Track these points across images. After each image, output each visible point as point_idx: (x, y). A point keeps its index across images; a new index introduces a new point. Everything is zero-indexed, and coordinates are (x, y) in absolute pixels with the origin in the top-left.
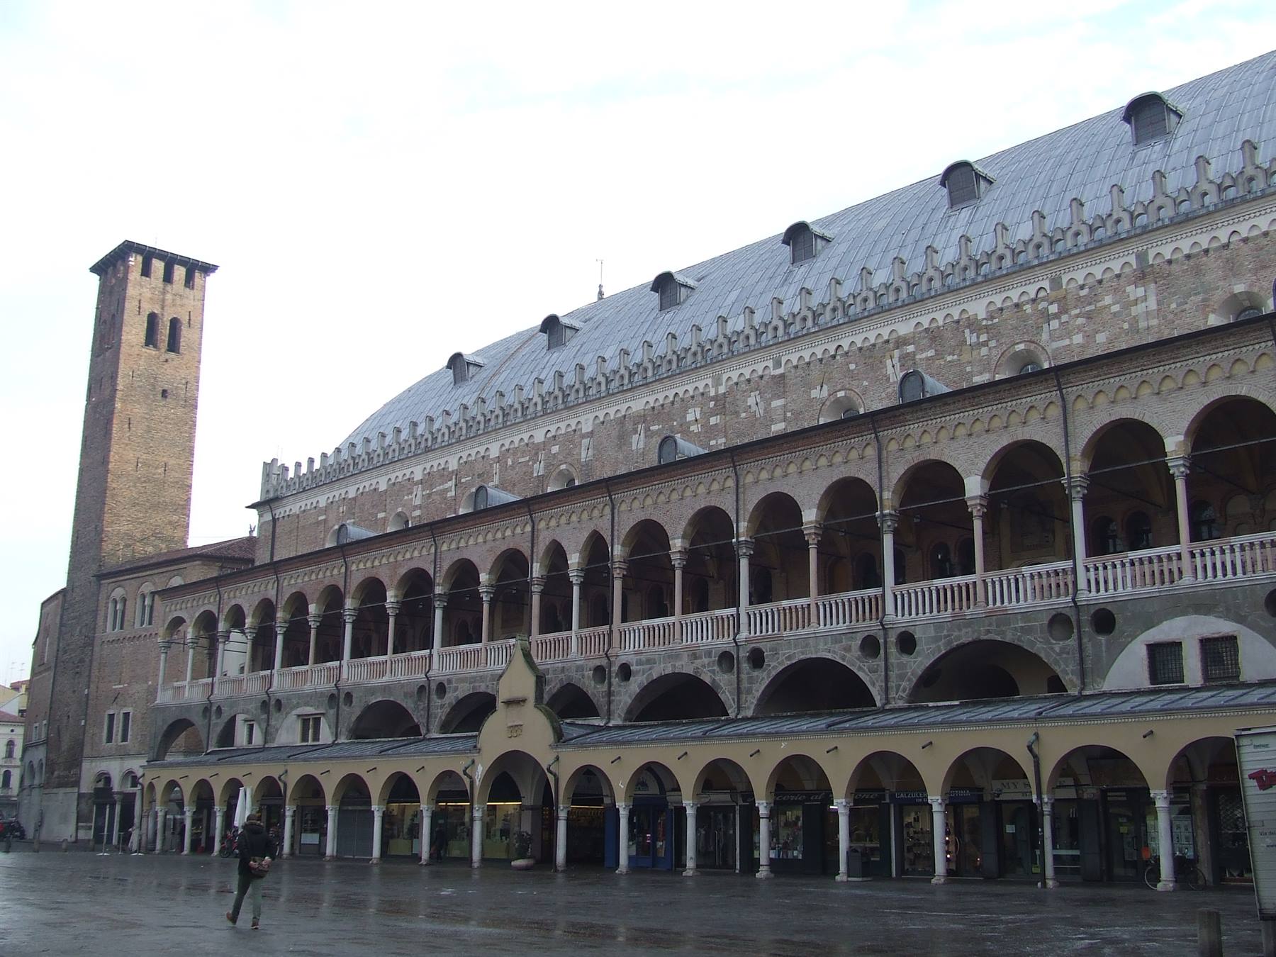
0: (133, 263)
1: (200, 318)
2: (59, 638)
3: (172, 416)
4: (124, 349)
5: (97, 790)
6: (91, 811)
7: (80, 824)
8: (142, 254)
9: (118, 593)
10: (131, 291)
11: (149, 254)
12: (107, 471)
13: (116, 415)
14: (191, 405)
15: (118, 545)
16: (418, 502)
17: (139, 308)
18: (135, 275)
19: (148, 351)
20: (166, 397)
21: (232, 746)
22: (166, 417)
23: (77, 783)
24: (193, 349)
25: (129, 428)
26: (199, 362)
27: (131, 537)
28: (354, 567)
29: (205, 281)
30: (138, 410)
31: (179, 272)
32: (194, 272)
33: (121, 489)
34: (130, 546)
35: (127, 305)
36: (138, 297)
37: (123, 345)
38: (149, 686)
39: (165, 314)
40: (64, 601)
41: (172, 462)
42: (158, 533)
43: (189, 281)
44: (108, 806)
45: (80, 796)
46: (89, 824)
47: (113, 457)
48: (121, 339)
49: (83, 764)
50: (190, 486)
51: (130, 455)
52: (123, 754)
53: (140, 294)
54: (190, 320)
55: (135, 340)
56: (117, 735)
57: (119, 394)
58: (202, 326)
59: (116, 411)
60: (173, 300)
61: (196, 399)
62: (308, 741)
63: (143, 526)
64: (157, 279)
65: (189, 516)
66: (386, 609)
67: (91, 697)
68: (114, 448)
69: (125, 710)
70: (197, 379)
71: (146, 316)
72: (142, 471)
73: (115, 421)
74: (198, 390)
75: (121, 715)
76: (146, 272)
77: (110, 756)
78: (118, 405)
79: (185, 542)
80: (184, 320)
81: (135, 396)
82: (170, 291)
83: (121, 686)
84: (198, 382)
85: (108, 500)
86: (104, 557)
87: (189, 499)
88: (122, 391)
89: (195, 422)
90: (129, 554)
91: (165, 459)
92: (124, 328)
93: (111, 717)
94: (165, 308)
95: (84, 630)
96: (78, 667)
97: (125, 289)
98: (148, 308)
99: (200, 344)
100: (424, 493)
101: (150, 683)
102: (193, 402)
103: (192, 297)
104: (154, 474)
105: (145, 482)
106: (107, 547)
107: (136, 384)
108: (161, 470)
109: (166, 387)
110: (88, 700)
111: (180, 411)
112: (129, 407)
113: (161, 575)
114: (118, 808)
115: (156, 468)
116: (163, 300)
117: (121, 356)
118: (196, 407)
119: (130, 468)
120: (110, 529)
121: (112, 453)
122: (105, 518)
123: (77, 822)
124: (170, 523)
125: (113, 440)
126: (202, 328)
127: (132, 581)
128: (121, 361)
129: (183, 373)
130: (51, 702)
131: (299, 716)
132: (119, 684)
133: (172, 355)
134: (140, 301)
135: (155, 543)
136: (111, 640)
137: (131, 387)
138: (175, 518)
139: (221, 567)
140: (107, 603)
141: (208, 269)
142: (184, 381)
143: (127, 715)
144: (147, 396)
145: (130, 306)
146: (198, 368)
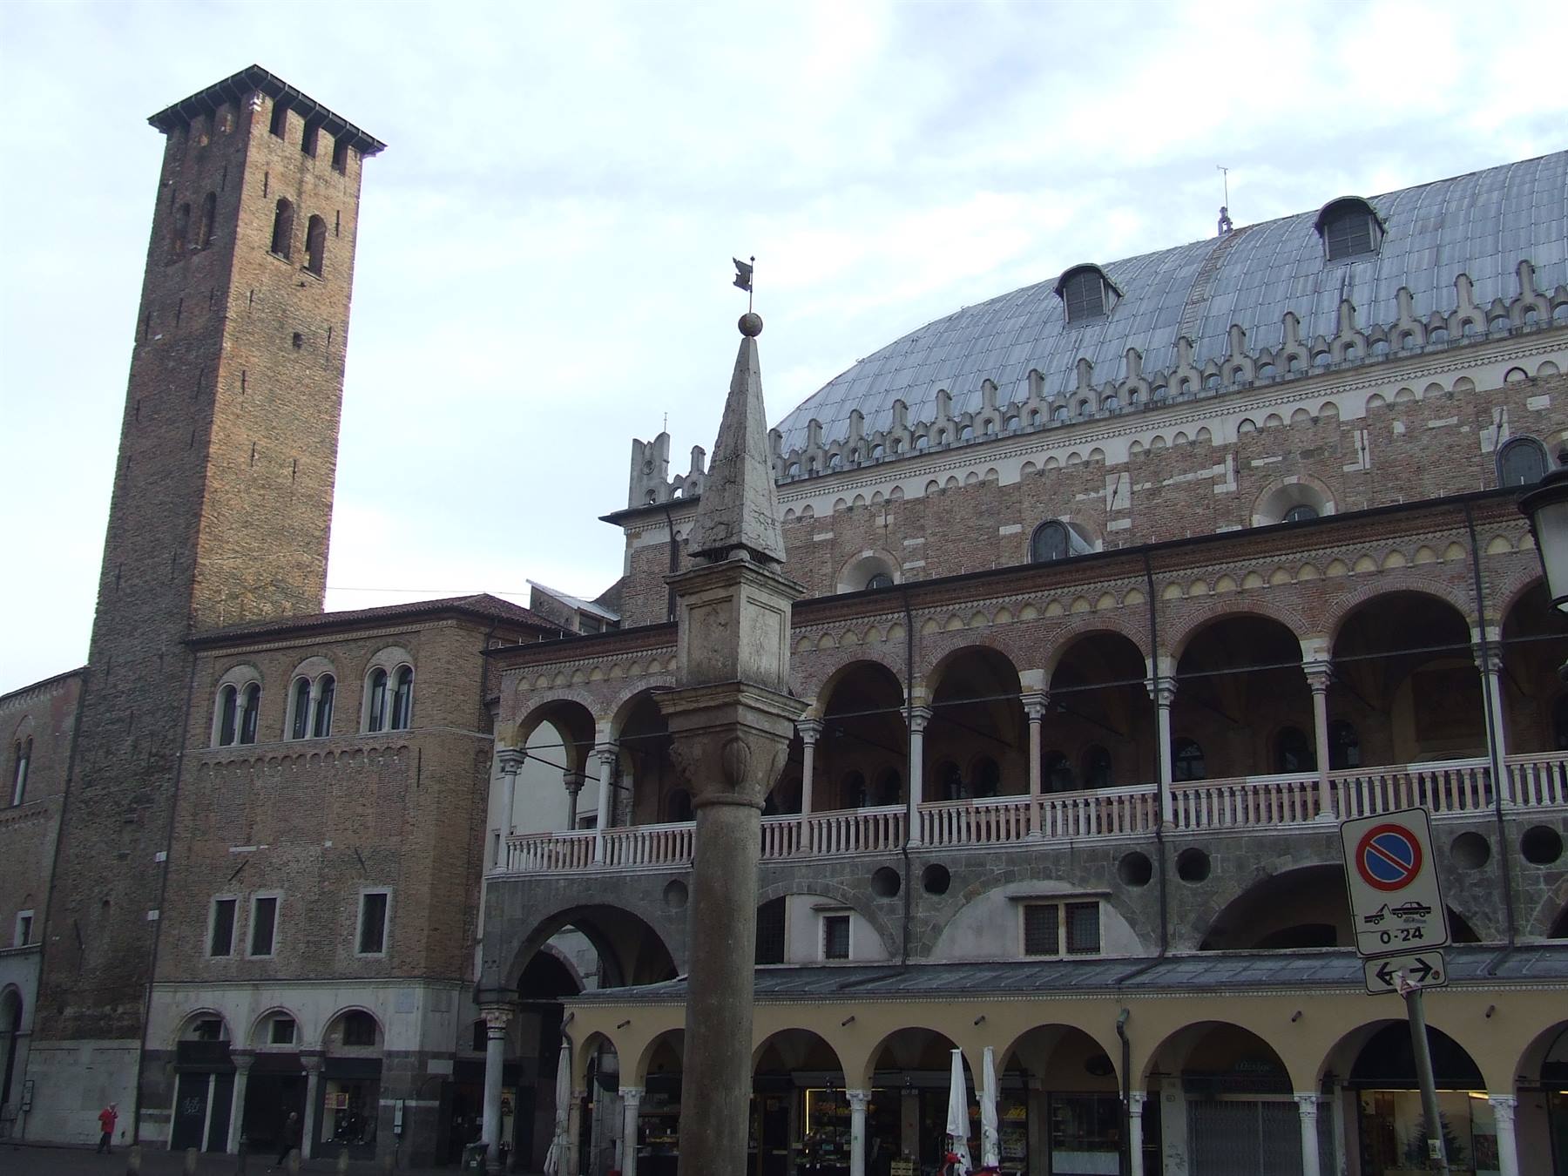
0: (259, 109)
1: (352, 225)
2: (72, 758)
3: (307, 381)
4: (240, 250)
5: (183, 1046)
6: (171, 1086)
7: (143, 1111)
8: (273, 96)
9: (240, 675)
10: (255, 155)
11: (286, 99)
12: (206, 457)
13: (223, 362)
14: (335, 368)
15: (219, 592)
16: (1123, 502)
17: (266, 185)
18: (260, 129)
19: (276, 262)
20: (299, 346)
21: (782, 961)
22: (299, 381)
23: (138, 1030)
24: (340, 273)
25: (243, 388)
26: (349, 297)
27: (240, 581)
28: (1172, 593)
29: (361, 166)
30: (258, 360)
31: (325, 141)
32: (346, 149)
33: (227, 492)
34: (237, 597)
35: (247, 176)
36: (265, 167)
37: (239, 242)
38: (326, 851)
39: (303, 205)
40: (85, 692)
41: (304, 459)
42: (281, 581)
43: (338, 162)
44: (212, 1078)
45: (147, 1057)
46: (165, 1112)
47: (216, 435)
48: (235, 232)
49: (155, 995)
50: (330, 507)
51: (242, 436)
52: (259, 979)
53: (268, 164)
54: (338, 224)
55: (257, 239)
56: (242, 940)
57: (229, 326)
58: (355, 238)
59: (224, 354)
60: (316, 186)
61: (342, 359)
62: (1056, 952)
63: (258, 564)
64: (293, 144)
65: (326, 559)
66: (1304, 676)
67: (172, 867)
68: (219, 419)
69: (264, 894)
70: (345, 324)
71: (276, 202)
72: (260, 467)
73: (222, 372)
74: (345, 345)
75: (253, 905)
76: (277, 127)
77: (225, 981)
78: (227, 345)
79: (321, 603)
80: (330, 222)
81: (252, 334)
82: (310, 167)
83: (253, 849)
84: (346, 331)
85: (206, 510)
86: (196, 610)
87: (329, 528)
88: (234, 321)
89: (340, 398)
90: (235, 611)
91: (294, 453)
92: (242, 215)
93: (226, 909)
94: (304, 196)
95: (145, 744)
96: (132, 811)
97: (244, 150)
98: (278, 189)
99: (352, 268)
100: (1137, 488)
101: (328, 844)
102: (337, 363)
103: (342, 187)
104: (278, 477)
105: (263, 487)
106: (202, 593)
107: (255, 316)
108: (288, 471)
109: (300, 329)
110: (166, 873)
111: (319, 375)
112: (244, 351)
113: (353, 645)
114: (239, 1083)
115: (281, 466)
116: (301, 182)
117: (235, 262)
118: (342, 373)
119: (243, 458)
120: (207, 562)
121: (215, 427)
122: (201, 541)
123: (139, 1106)
124: (299, 565)
125: (217, 405)
126: (354, 241)
127: (279, 655)
128: (235, 270)
129: (325, 311)
130: (54, 875)
131: (1014, 900)
132: (248, 842)
133: (309, 278)
134: (266, 175)
135: (275, 598)
136: (224, 761)
137: (247, 317)
138: (306, 558)
139: (489, 636)
140: (213, 693)
141: (369, 146)
142: (326, 326)
143: (266, 906)
144: (271, 339)
145: (252, 179)
146: (347, 308)
